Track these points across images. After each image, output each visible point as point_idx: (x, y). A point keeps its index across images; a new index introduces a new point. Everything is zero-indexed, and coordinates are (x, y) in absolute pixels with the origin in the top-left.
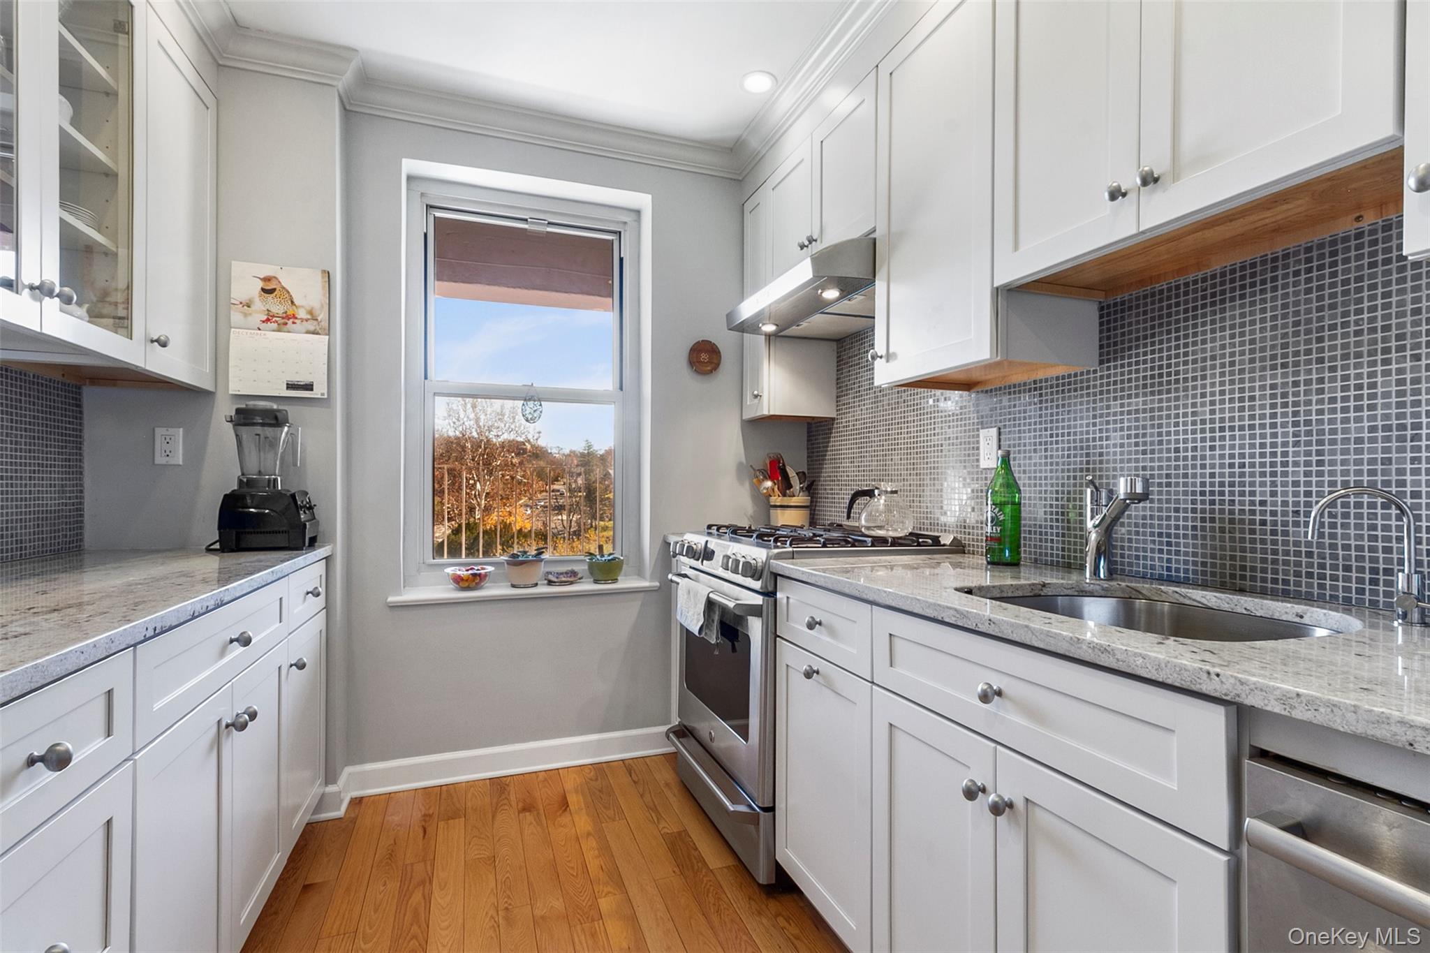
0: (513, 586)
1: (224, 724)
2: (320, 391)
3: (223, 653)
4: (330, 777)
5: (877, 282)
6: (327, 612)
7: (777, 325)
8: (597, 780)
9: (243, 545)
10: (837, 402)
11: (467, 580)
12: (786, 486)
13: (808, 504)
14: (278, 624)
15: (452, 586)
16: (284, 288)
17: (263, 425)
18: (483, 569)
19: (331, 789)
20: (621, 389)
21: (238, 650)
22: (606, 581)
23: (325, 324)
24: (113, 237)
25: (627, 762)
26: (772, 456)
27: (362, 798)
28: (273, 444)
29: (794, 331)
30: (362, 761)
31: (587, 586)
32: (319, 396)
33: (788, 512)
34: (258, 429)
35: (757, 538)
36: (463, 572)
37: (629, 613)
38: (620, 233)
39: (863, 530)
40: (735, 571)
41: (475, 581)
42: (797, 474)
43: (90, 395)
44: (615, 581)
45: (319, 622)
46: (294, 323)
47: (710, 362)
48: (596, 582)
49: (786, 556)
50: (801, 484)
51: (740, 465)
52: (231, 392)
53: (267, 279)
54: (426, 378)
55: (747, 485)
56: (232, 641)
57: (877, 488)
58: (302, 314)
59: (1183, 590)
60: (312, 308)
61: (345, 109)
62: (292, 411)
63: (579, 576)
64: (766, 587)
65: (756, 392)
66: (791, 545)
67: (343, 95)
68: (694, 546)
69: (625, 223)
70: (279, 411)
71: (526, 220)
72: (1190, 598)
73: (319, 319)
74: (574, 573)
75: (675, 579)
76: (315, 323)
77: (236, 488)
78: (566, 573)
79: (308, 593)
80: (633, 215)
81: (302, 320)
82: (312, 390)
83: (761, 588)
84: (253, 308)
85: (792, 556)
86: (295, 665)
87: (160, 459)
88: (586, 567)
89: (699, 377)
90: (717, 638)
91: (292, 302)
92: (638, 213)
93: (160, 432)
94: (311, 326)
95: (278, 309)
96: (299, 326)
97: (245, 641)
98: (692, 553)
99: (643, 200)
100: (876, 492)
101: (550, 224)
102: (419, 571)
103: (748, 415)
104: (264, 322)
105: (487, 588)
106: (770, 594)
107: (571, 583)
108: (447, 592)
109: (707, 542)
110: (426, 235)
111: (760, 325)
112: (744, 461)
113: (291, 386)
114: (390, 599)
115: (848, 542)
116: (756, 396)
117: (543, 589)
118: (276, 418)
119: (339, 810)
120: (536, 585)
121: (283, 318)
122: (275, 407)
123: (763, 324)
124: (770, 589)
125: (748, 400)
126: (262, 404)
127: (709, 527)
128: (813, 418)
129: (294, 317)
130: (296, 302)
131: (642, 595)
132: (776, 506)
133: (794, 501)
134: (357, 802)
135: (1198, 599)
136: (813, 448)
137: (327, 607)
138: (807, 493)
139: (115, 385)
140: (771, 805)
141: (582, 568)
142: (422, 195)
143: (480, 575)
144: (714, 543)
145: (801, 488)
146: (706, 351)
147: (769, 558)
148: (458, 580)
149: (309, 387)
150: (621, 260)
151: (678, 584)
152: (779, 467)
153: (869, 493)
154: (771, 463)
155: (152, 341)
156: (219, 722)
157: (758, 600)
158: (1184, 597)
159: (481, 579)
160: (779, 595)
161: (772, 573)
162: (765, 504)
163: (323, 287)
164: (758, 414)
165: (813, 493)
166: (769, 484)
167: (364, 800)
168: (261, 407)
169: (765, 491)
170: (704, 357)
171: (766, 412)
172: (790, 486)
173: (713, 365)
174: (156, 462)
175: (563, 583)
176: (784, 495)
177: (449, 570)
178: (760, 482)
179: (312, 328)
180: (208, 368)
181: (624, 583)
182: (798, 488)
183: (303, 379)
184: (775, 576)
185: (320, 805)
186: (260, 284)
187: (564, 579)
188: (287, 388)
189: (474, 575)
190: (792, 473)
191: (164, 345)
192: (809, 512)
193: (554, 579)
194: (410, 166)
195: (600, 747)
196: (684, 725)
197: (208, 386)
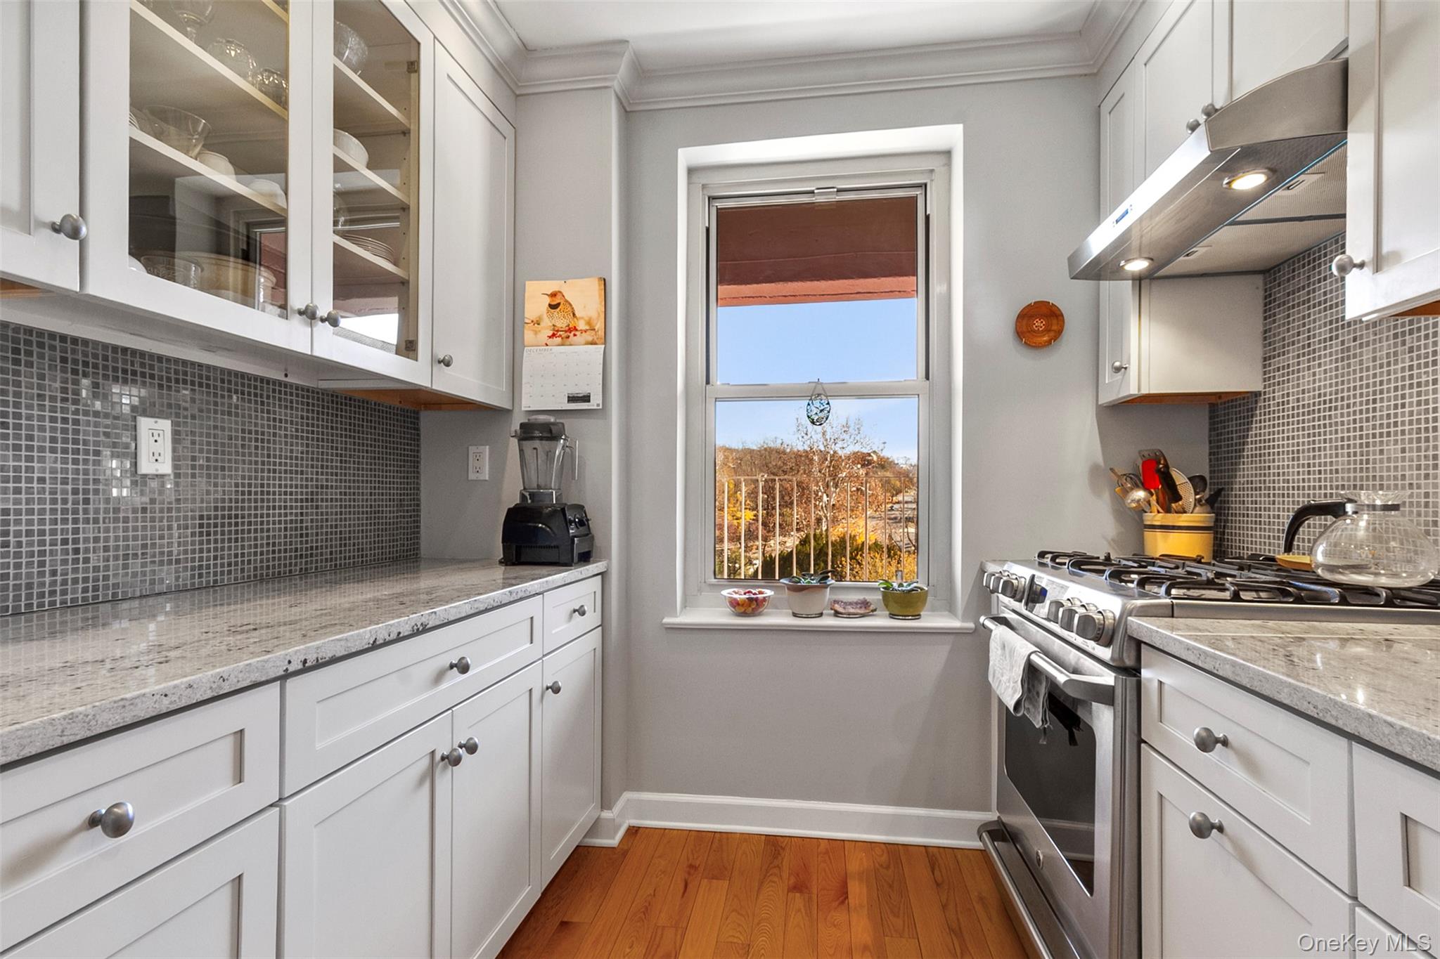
0: (795, 615)
1: (438, 757)
2: (596, 401)
3: (439, 677)
4: (605, 804)
6: (603, 629)
7: (1152, 259)
8: (888, 867)
9: (523, 560)
10: (1265, 366)
11: (743, 605)
12: (1170, 496)
13: (1212, 524)
14: (528, 645)
15: (729, 610)
16: (567, 301)
17: (541, 438)
18: (760, 593)
19: (606, 814)
20: (927, 377)
21: (456, 677)
22: (904, 617)
23: (601, 333)
25: (930, 850)
26: (1146, 454)
27: (639, 827)
28: (549, 455)
29: (1182, 264)
30: (640, 788)
31: (881, 621)
32: (595, 407)
33: (1175, 536)
34: (537, 443)
35: (1111, 576)
36: (741, 596)
37: (934, 659)
38: (926, 185)
39: (1319, 571)
40: (1068, 627)
41: (751, 607)
42: (1189, 479)
43: (427, 420)
44: (917, 617)
45: (594, 639)
46: (575, 335)
47: (1047, 330)
48: (892, 616)
49: (1160, 611)
50: (1196, 494)
51: (1095, 471)
52: (523, 409)
53: (553, 295)
54: (708, 382)
55: (1106, 496)
56: (452, 666)
57: (1350, 501)
58: (582, 325)
60: (590, 319)
61: (626, 111)
62: (569, 424)
63: (872, 607)
64: (1121, 659)
65: (1117, 364)
66: (1168, 593)
67: (620, 94)
68: (1015, 582)
69: (932, 171)
70: (553, 424)
71: (812, 192)
73: (596, 328)
74: (865, 604)
75: (989, 624)
76: (593, 332)
77: (518, 502)
78: (857, 603)
79: (575, 611)
80: (942, 160)
81: (582, 331)
82: (589, 401)
83: (1112, 659)
84: (542, 324)
85: (1171, 612)
86: (551, 687)
87: (472, 476)
88: (881, 597)
89: (1032, 353)
90: (1044, 721)
91: (574, 314)
92: (948, 154)
93: (472, 449)
94: (588, 337)
95: (562, 323)
96: (580, 338)
97: (463, 668)
98: (1011, 590)
99: (950, 135)
100: (1349, 508)
101: (839, 191)
102: (700, 590)
103: (1107, 398)
104: (550, 337)
105: (768, 614)
106: (1130, 671)
107: (863, 616)
108: (723, 617)
109: (1033, 577)
110: (708, 230)
111: (1122, 263)
112: (1100, 460)
113: (572, 399)
114: (667, 620)
115: (1289, 594)
116: (1118, 370)
117: (829, 621)
118: (551, 431)
119: (614, 838)
120: (821, 615)
121: (566, 331)
122: (552, 420)
123: (1128, 261)
124: (1129, 662)
125: (1107, 377)
126: (542, 418)
127: (1042, 555)
128: (1219, 395)
129: (575, 329)
130: (577, 314)
131: (951, 638)
132: (1153, 527)
133: (1183, 520)
134: (633, 831)
136: (1220, 441)
137: (603, 625)
138: (1208, 508)
139: (440, 409)
141: (875, 598)
142: (704, 187)
143: (756, 599)
144: (1044, 579)
145: (1198, 502)
146: (1041, 316)
147: (1126, 613)
148: (735, 604)
149: (586, 399)
150: (927, 218)
151: (991, 631)
152: (1159, 470)
153: (1336, 510)
154: (1144, 464)
155: (440, 362)
156: (433, 753)
157: (1107, 678)
159: (757, 605)
160: (1145, 673)
161: (1131, 638)
162: (1136, 524)
163: (600, 295)
164: (1120, 396)
165: (1220, 508)
166: (1140, 494)
168: (539, 421)
169: (1134, 505)
170: (1039, 324)
171: (1133, 391)
172: (1177, 498)
173: (1052, 334)
174: (470, 479)
175: (850, 616)
176: (1168, 510)
177: (725, 592)
178: (1126, 492)
179: (590, 339)
180: (504, 387)
181: (930, 620)
182: (1192, 500)
183: (581, 391)
184: (1138, 644)
185: (594, 829)
186: (547, 300)
187: (852, 611)
188: (569, 401)
189: (750, 600)
190: (1180, 478)
191: (448, 365)
192: (1212, 536)
193: (840, 610)
194: (687, 156)
195: (895, 823)
196: (1004, 824)
197: (507, 406)
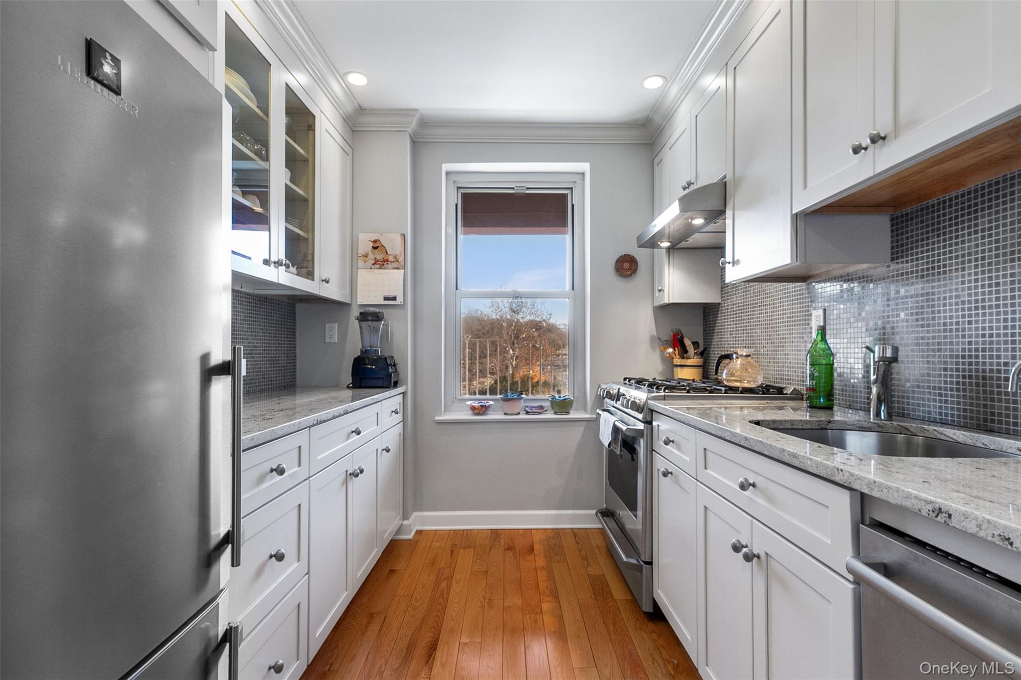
0: (505, 414)
1: (349, 473)
2: (399, 300)
3: (348, 437)
4: (405, 517)
5: (727, 211)
6: (404, 424)
7: (670, 242)
8: (553, 538)
9: (363, 385)
10: (722, 291)
11: (478, 409)
12: (684, 352)
13: (702, 364)
14: (376, 427)
15: (470, 412)
16: (382, 245)
17: (372, 320)
18: (487, 403)
19: (405, 522)
20: (573, 289)
21: (355, 437)
22: (562, 413)
23: (402, 263)
24: (307, 231)
25: (574, 530)
26: (674, 330)
27: (422, 531)
28: (376, 330)
29: (683, 244)
30: (422, 510)
31: (550, 415)
32: (399, 303)
33: (686, 370)
34: (370, 323)
35: (648, 386)
36: (476, 404)
37: (577, 434)
38: (572, 188)
39: (725, 382)
40: (627, 408)
41: (483, 410)
42: (692, 343)
43: (299, 307)
44: (568, 413)
45: (399, 429)
46: (387, 264)
47: (630, 269)
48: (556, 413)
49: (660, 398)
50: (695, 350)
51: (652, 338)
52: (358, 303)
53: (375, 242)
54: (457, 289)
55: (658, 351)
56: (352, 432)
57: (735, 353)
58: (391, 259)
59: (940, 429)
60: (396, 255)
61: (413, 141)
62: (385, 312)
63: (545, 409)
64: (646, 418)
65: (660, 288)
66: (664, 391)
67: (412, 135)
68: (611, 392)
69: (575, 182)
70: (379, 313)
71: (513, 188)
72: (945, 435)
73: (400, 260)
74: (542, 407)
75: (600, 412)
76: (398, 263)
77: (359, 354)
78: (537, 407)
79: (393, 412)
80: (580, 176)
81: (391, 262)
82: (396, 300)
83: (643, 418)
84: (368, 257)
85: (664, 398)
86: (385, 449)
87: (327, 340)
88: (550, 404)
89: (622, 279)
90: (621, 451)
91: (387, 253)
92: (583, 174)
93: (328, 325)
94: (395, 265)
95: (380, 257)
96: (390, 265)
97: (358, 432)
98: (610, 396)
99: (585, 167)
100: (734, 356)
101: (527, 188)
102: (453, 403)
103: (657, 304)
104: (373, 264)
105: (489, 414)
106: (648, 423)
107: (540, 413)
108: (467, 416)
109: (619, 389)
110: (456, 205)
111: (659, 243)
112: (655, 334)
113: (386, 299)
114: (437, 418)
115: (707, 390)
116: (660, 291)
117: (523, 416)
118: (378, 317)
119: (410, 535)
120: (519, 413)
121: (382, 262)
122: (378, 311)
123: (661, 242)
124: (649, 419)
125: (657, 294)
126: (372, 309)
127: (625, 379)
128: (707, 304)
129: (388, 261)
130: (389, 253)
131: (585, 423)
132: (677, 366)
133: (689, 362)
134: (419, 533)
135: (951, 435)
136: (706, 325)
137: (404, 421)
138: (700, 356)
139: (309, 303)
140: (650, 561)
141: (547, 404)
142: (454, 182)
143: (485, 406)
144: (623, 390)
145: (696, 353)
146: (627, 261)
147: (648, 399)
148: (473, 408)
149: (394, 299)
150: (573, 206)
151: (600, 415)
152: (678, 339)
153: (729, 357)
154: (674, 335)
155: (323, 281)
156: (347, 471)
157: (641, 426)
158: (941, 434)
159: (486, 409)
160: (655, 423)
161: (649, 409)
162: (671, 366)
163: (402, 243)
164: (662, 303)
165: (707, 357)
166: (671, 350)
167: (423, 532)
168: (371, 311)
169: (667, 355)
170: (626, 265)
171: (666, 301)
172: (686, 352)
173: (632, 270)
174: (326, 341)
175: (534, 413)
176: (683, 358)
177: (469, 403)
178: (665, 349)
179: (396, 266)
180: (348, 292)
181: (573, 415)
182: (693, 353)
183: (392, 294)
184: (652, 411)
185: (399, 531)
186: (372, 244)
187: (535, 411)
188: (384, 300)
189: (482, 406)
190: (688, 342)
191: (327, 282)
192: (702, 370)
193: (530, 411)
194: (446, 167)
195: (556, 518)
196: (608, 510)
197: (348, 301)
